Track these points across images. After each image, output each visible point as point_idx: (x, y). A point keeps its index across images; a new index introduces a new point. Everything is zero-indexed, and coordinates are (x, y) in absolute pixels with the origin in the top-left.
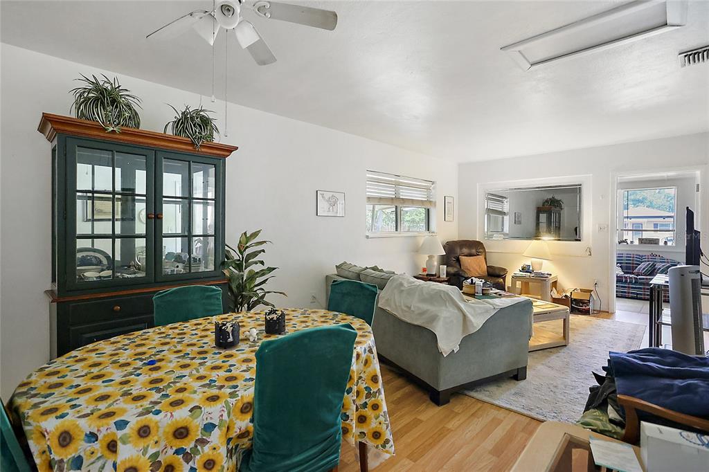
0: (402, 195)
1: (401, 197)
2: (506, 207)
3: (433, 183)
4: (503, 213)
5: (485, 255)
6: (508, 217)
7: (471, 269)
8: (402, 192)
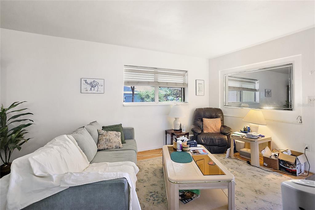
0: (159, 80)
1: (159, 81)
2: (257, 86)
3: (187, 71)
4: (255, 90)
5: (223, 118)
6: (259, 92)
7: (209, 128)
8: (159, 78)
